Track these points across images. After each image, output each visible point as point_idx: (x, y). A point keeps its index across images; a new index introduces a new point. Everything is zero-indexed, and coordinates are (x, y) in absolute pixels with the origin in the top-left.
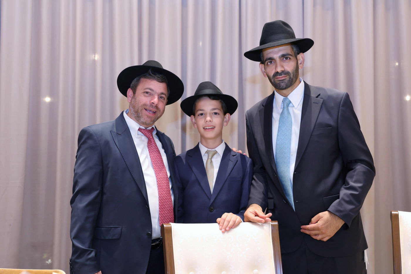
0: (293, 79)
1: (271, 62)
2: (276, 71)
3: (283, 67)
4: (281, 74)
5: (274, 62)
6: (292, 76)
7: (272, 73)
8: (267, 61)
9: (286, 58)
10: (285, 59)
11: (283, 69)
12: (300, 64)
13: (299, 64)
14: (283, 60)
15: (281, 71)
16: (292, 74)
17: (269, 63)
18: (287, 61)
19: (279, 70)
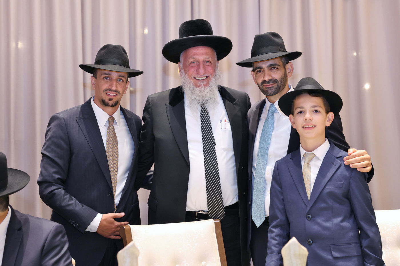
0: (280, 86)
1: (261, 71)
2: (264, 80)
3: (270, 76)
4: (268, 82)
5: (263, 71)
6: (279, 84)
7: (260, 81)
8: (257, 70)
9: (274, 68)
10: (272, 69)
11: (271, 78)
12: (289, 73)
13: (287, 72)
14: (271, 69)
15: (269, 80)
16: (279, 82)
17: (258, 72)
18: (274, 70)
19: (267, 78)
